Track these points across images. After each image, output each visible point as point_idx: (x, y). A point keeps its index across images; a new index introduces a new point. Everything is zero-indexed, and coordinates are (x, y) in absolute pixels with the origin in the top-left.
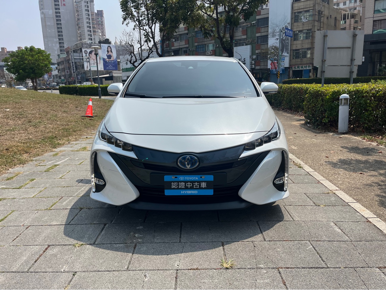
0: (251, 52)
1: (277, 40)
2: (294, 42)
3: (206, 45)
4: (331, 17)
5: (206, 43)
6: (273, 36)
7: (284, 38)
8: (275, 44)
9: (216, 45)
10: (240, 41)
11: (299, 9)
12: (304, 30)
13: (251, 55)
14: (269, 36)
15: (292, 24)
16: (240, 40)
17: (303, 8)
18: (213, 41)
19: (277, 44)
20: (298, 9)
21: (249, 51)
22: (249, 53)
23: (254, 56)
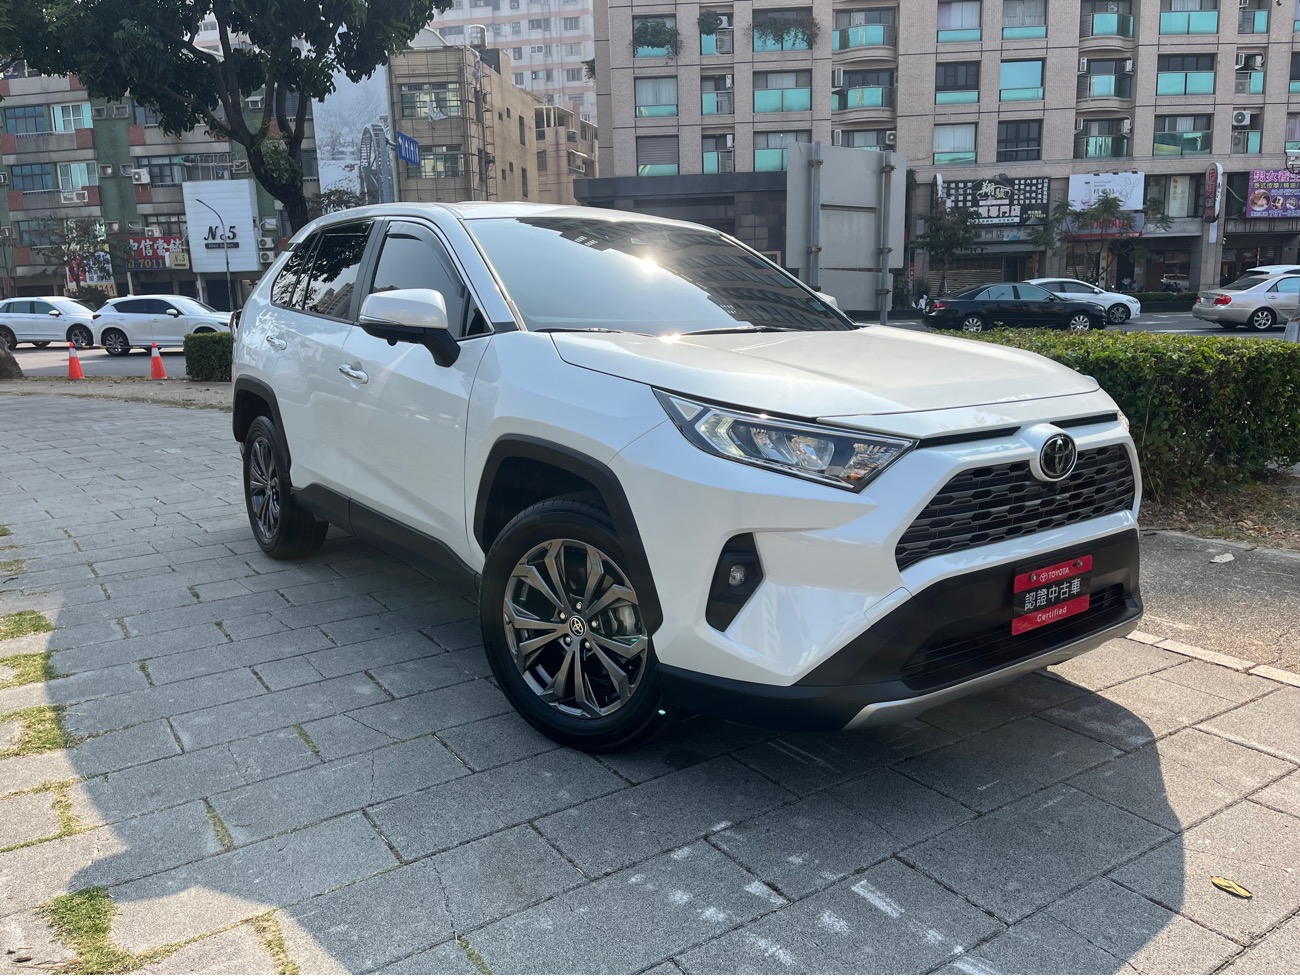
0: (256, 206)
1: (351, 170)
2: (409, 181)
3: (55, 164)
4: (509, 116)
5: (54, 157)
6: (335, 155)
7: (375, 164)
8: (345, 182)
9: (104, 168)
10: (207, 161)
11: (414, 76)
12: (436, 146)
13: (256, 215)
14: (319, 155)
15: (394, 121)
16: (206, 157)
17: (428, 75)
18: (89, 153)
19: (351, 184)
20: (409, 76)
21: (248, 200)
22: (249, 207)
23: (268, 221)
